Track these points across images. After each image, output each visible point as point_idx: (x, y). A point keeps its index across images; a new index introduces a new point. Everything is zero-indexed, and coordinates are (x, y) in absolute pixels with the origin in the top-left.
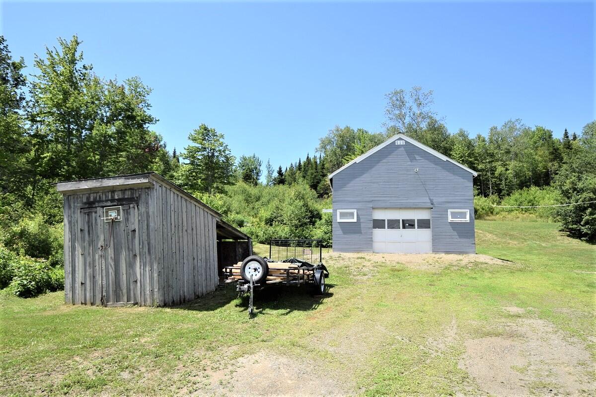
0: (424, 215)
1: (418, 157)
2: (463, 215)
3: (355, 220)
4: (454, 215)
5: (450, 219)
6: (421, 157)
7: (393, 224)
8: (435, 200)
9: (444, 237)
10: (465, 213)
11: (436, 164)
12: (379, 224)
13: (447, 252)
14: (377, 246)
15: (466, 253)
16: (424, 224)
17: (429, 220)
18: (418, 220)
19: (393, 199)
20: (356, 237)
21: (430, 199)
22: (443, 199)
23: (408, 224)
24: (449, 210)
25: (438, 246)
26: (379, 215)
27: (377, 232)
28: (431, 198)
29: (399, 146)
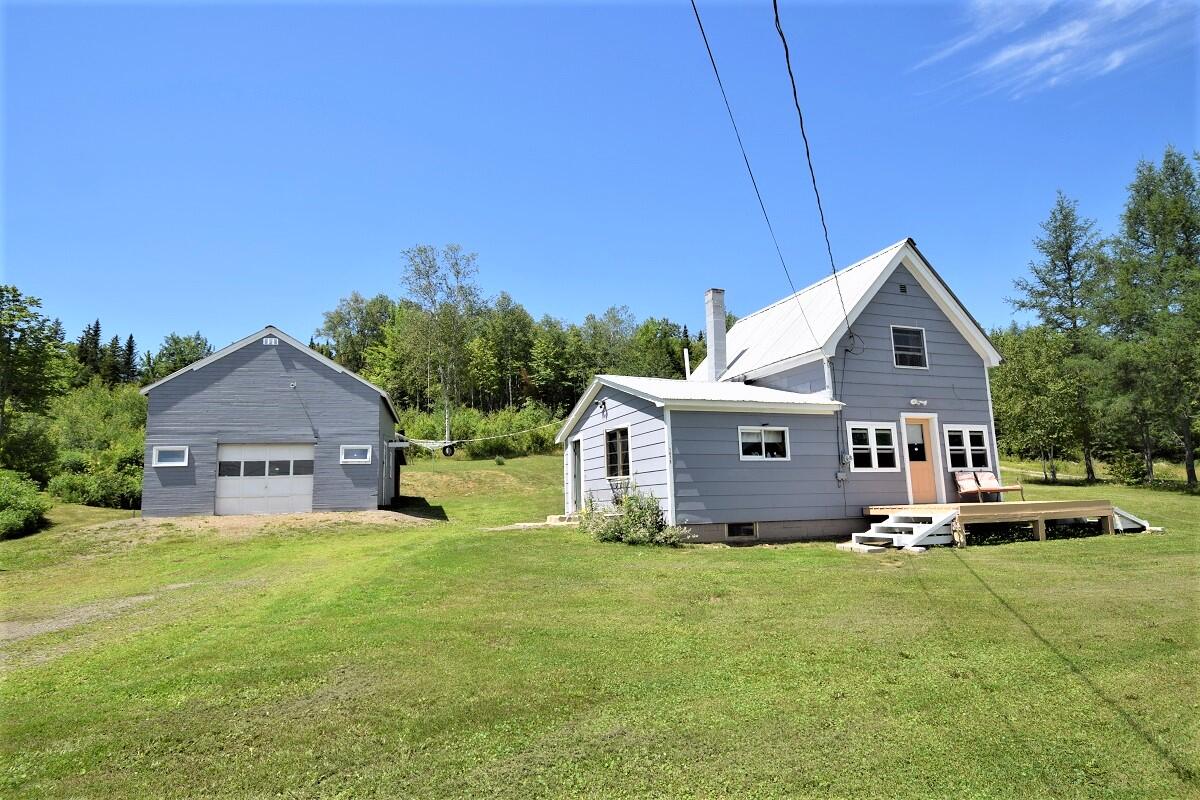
0: (305, 454)
1: (298, 366)
2: (363, 453)
3: (185, 463)
4: (348, 454)
5: (342, 460)
6: (305, 365)
7: (255, 469)
8: (322, 431)
9: (330, 487)
10: (366, 451)
11: (326, 377)
12: (229, 469)
13: (335, 510)
14: (223, 504)
15: (364, 509)
16: (304, 468)
17: (312, 461)
18: (295, 462)
19: (253, 428)
20: (185, 491)
21: (314, 430)
22: (335, 430)
23: (280, 468)
24: (342, 446)
25: (321, 500)
26: (230, 455)
27: (228, 483)
28: (316, 428)
29: (270, 347)
